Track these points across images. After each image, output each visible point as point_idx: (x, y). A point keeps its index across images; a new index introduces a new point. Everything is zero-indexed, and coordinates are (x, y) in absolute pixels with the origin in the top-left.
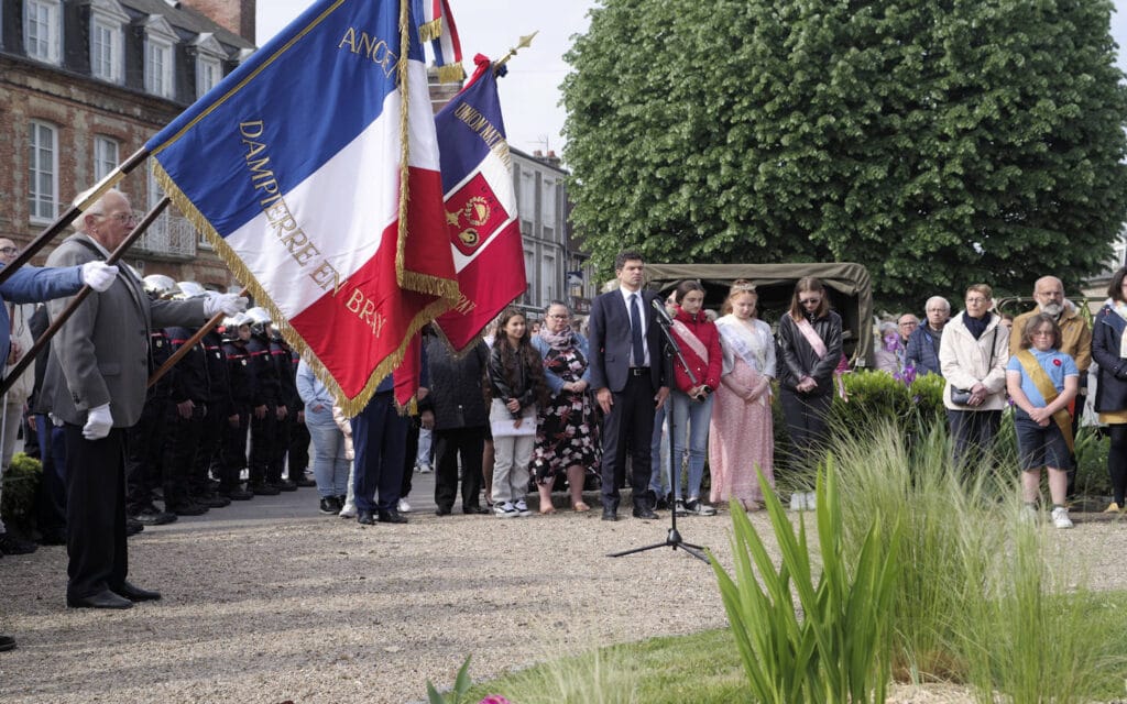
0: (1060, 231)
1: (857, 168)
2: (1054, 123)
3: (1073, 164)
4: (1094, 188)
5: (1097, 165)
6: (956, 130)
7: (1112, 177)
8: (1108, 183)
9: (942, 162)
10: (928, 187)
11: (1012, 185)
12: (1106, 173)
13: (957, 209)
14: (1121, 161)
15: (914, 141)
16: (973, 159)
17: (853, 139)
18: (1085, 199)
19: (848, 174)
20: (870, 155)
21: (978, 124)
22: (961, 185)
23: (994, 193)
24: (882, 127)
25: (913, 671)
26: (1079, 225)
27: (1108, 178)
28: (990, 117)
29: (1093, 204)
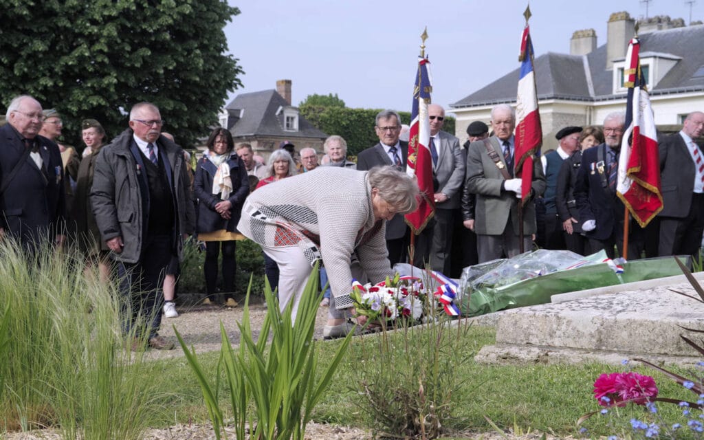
0: (182, 101)
1: (25, 41)
2: (175, 17)
3: (190, 51)
4: (204, 71)
5: (204, 54)
6: (103, 16)
7: (216, 64)
8: (213, 68)
9: (92, 40)
10: (81, 59)
11: (146, 63)
12: (212, 61)
13: (104, 80)
14: (222, 54)
15: (72, 23)
16: (116, 42)
17: (21, 18)
18: (198, 79)
19: (16, 46)
20: (35, 30)
21: (120, 13)
22: (106, 60)
23: (133, 69)
24: (45, 9)
25: (23, 422)
26: (194, 98)
27: (213, 65)
28: (128, 9)
29: (203, 83)
